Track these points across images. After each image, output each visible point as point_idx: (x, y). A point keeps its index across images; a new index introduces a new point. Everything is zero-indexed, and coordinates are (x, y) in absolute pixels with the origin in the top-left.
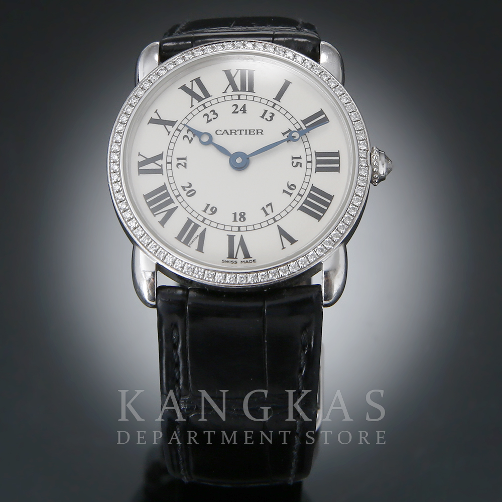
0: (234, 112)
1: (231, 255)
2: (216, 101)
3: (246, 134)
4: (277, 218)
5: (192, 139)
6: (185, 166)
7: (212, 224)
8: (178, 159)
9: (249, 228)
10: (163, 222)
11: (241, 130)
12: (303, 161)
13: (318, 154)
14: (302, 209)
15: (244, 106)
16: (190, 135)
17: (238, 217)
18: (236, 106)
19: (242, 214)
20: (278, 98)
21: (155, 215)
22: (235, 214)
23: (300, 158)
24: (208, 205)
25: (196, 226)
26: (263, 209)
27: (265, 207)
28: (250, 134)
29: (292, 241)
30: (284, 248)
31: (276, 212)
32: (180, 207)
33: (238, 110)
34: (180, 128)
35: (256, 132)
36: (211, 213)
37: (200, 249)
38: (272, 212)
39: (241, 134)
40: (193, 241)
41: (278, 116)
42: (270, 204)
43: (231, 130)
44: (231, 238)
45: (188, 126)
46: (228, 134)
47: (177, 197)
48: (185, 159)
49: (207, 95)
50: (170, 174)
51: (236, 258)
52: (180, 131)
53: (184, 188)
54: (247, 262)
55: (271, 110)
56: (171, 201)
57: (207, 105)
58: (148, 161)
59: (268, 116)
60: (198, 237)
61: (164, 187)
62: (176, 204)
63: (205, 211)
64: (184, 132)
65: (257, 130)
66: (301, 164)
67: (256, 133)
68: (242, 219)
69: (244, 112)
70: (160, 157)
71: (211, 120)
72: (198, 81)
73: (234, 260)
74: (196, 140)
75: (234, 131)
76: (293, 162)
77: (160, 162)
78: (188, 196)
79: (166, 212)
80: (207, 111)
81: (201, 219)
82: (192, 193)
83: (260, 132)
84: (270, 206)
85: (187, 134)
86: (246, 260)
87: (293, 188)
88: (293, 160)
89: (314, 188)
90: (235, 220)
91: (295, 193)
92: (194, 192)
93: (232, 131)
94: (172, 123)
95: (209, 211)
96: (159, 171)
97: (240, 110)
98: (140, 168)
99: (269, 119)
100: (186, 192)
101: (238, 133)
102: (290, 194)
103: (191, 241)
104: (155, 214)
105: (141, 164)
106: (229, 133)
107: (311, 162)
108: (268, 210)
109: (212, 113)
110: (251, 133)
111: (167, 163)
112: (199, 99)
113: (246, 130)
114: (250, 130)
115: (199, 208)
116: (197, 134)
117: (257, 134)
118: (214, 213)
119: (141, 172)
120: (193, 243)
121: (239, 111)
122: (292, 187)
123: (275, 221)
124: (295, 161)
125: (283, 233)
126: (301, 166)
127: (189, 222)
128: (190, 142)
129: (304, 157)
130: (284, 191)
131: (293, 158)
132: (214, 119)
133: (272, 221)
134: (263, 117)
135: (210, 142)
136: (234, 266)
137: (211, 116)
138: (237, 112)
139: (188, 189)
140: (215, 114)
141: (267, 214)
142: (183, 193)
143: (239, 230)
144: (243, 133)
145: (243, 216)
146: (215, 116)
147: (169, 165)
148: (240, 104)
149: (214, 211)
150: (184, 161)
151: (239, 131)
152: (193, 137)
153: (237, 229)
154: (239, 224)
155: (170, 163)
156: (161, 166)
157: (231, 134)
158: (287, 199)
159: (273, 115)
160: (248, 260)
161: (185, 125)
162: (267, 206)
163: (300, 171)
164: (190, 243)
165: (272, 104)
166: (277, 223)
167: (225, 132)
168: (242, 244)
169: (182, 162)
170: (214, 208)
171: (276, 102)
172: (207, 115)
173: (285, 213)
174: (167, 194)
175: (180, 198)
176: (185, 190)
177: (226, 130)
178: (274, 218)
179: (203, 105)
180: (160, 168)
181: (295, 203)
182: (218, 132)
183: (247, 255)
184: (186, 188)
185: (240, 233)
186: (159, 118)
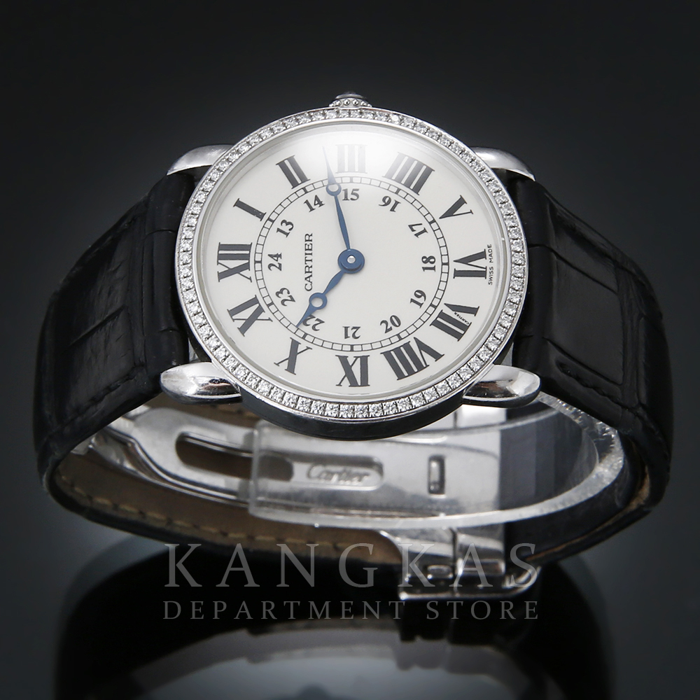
0: (280, 268)
1: (481, 274)
2: (263, 291)
3: (311, 254)
4: (430, 219)
5: (317, 320)
6: (357, 328)
7: (439, 294)
8: (346, 337)
9: (444, 252)
10: (437, 356)
11: (306, 261)
12: (350, 187)
13: (341, 169)
14: (417, 190)
15: (271, 256)
16: (312, 322)
17: (428, 265)
18: (270, 266)
19: (424, 260)
20: (260, 215)
21: (427, 366)
22: (424, 269)
23: (346, 190)
24: (412, 300)
25: (442, 315)
26: (417, 235)
27: (415, 233)
28: (311, 250)
29: (461, 202)
30: (471, 212)
31: (422, 220)
32: (416, 335)
33: (276, 263)
34: (302, 335)
35: (308, 243)
36: (423, 297)
37: (473, 311)
38: (421, 224)
39: (311, 260)
40: (463, 320)
41: (286, 216)
42: (411, 227)
43: (306, 272)
44: (458, 274)
45: (299, 324)
46: (311, 276)
47: (400, 339)
48: (346, 328)
49: (254, 301)
50: (368, 347)
51: (486, 268)
52: (306, 334)
53: (387, 331)
54: (490, 255)
55: (277, 224)
56: (407, 346)
57: (269, 302)
58: (349, 374)
59: (285, 228)
60: (458, 313)
61: (387, 355)
62: (411, 339)
63: (421, 305)
64: (308, 330)
65: (306, 241)
66: (354, 190)
68: (432, 260)
69: (279, 256)
70: (343, 360)
71: (291, 296)
72: (233, 312)
73: (488, 271)
74: (318, 315)
75: (307, 268)
76: (352, 199)
77: (351, 361)
78: (400, 325)
79: (422, 352)
80: (277, 301)
81: (432, 309)
82: (396, 321)
83: (308, 238)
84: (413, 227)
85: (311, 326)
86: (488, 257)
87: (387, 199)
88: (349, 198)
89: (389, 176)
90: (434, 269)
91: (394, 197)
92: (393, 318)
93: (307, 270)
94: (295, 345)
95: (421, 300)
96: (364, 360)
97: (277, 261)
98: (359, 384)
99: (290, 226)
100: (393, 327)
101: (309, 264)
102: (397, 203)
103: (464, 322)
104: (425, 366)
105: (353, 383)
106: (310, 274)
108: (418, 229)
109: (280, 295)
110: (310, 248)
111: (352, 350)
112: (260, 310)
113: (306, 254)
114: (306, 250)
115: (416, 311)
116: (310, 313)
117: (311, 241)
118: (423, 294)
119: (365, 382)
120: (465, 319)
121: (279, 262)
122: (386, 201)
125: (450, 213)
126: (358, 190)
127: (436, 324)
128: (322, 322)
129: (344, 186)
130: (392, 210)
131: (346, 199)
132: (289, 293)
133: (434, 225)
134: (287, 234)
135: (323, 296)
136: (495, 271)
137: (285, 296)
138: (280, 265)
139: (390, 325)
140: (281, 291)
141: (425, 231)
142: (396, 330)
143: (447, 264)
144: (309, 257)
145: (427, 260)
146: (285, 292)
147: (355, 348)
148: (267, 261)
149: (420, 294)
150: (349, 329)
152: (315, 319)
153: (445, 267)
154: (438, 264)
155: (352, 346)
156: (357, 357)
157: (311, 272)
158: (404, 206)
159: (284, 221)
160: (488, 254)
161: (297, 328)
162: (413, 230)
163: (364, 190)
164: (465, 323)
165: (269, 223)
166: (437, 219)
167: (308, 279)
168: (465, 261)
169: (350, 333)
170: (417, 293)
171: (265, 218)
172: (283, 302)
173: (422, 210)
174: (397, 350)
175: (402, 335)
176: (391, 329)
177: (306, 279)
178: (430, 223)
179: (268, 305)
180: (359, 359)
181: (408, 198)
182: (308, 288)
183: (482, 255)
184: (389, 327)
185: (451, 263)
186: (287, 361)
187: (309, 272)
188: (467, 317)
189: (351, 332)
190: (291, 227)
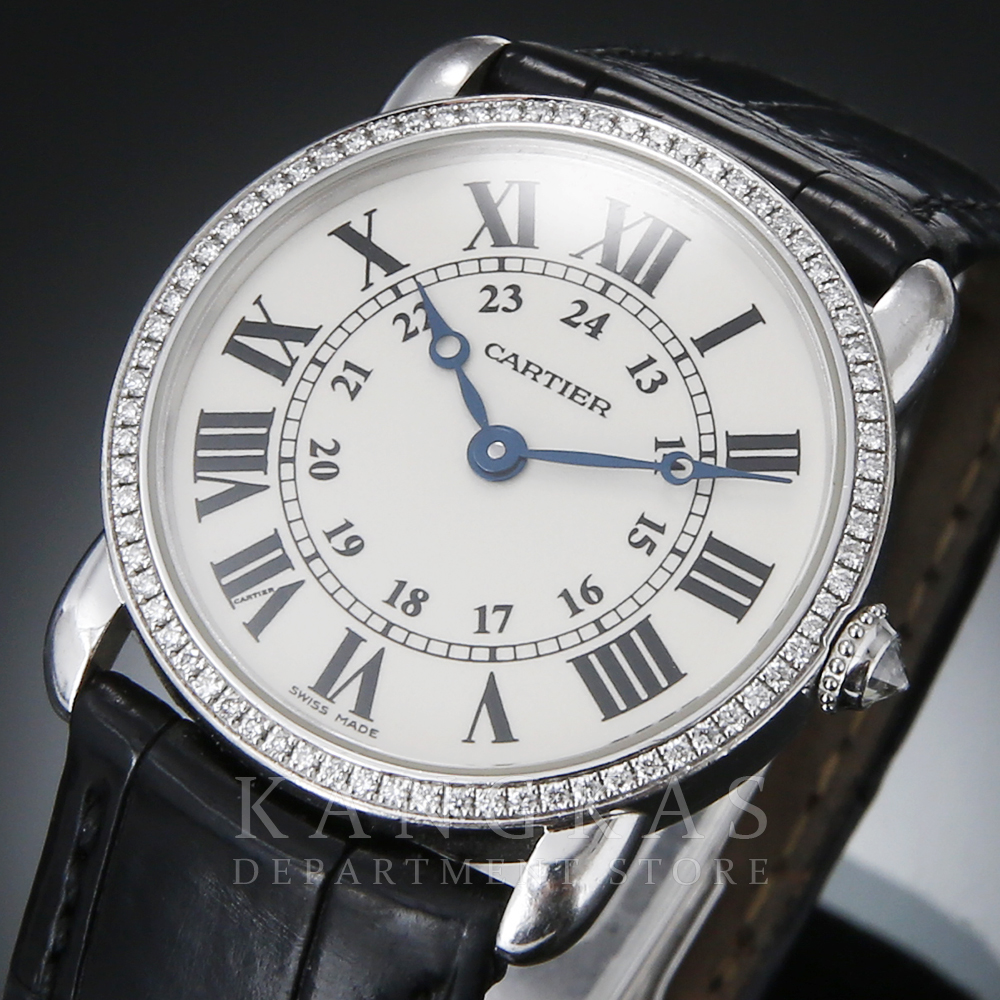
0: (567, 321)
1: (325, 684)
2: (538, 267)
3: (562, 393)
4: (500, 654)
5: (416, 332)
6: (353, 395)
7: (328, 581)
8: (348, 365)
9: (413, 641)
10: (206, 507)
11: (554, 376)
12: (663, 543)
13: (713, 545)
14: (582, 664)
15: (604, 318)
16: (418, 319)
17: (405, 596)
18: (584, 307)
19: (420, 595)
20: (706, 343)
21: (197, 479)
22: (402, 584)
23: (661, 530)
24: (348, 525)
25: (283, 564)
26: (482, 610)
27: (489, 610)
28: (571, 398)
29: (503, 733)
30: (469, 740)
31: (510, 636)
32: (272, 495)
33: (582, 319)
34: (403, 288)
35: (590, 400)
36: (343, 548)
37: (256, 627)
38: (501, 631)
39: (548, 386)
40: (249, 597)
41: (674, 387)
42: (508, 609)
43: (529, 363)
44: (352, 641)
45: (424, 295)
46: (515, 369)
47: (282, 460)
48: (366, 374)
49: (527, 240)
50: (302, 394)
51: (331, 700)
52: (399, 296)
53: (314, 447)
54: (353, 724)
55: (665, 364)
56: (260, 464)
57: (509, 264)
58: (268, 330)
59: (647, 376)
60: (270, 595)
61: (265, 419)
62: (270, 478)
63: (330, 535)
64: (406, 305)
65: (597, 399)
66: (653, 546)
67: (589, 405)
68: (410, 609)
69: (595, 332)
70: (305, 335)
71: (495, 309)
72: (527, 190)
73: (323, 702)
74: (425, 337)
75: (537, 370)
76: (635, 531)
77: (295, 347)
78: (311, 474)
79: (230, 486)
80: (500, 281)
81: (308, 551)
82: (325, 472)
83: (600, 406)
84: (503, 613)
85: (410, 313)
86: (353, 718)
87: (594, 597)
88: (640, 526)
89: (645, 628)
90: (391, 601)
91: (591, 612)
92: (333, 470)
93: (532, 367)
94: (391, 265)
95: (339, 541)
96: (281, 372)
97: (587, 324)
98: (237, 337)
99: (646, 385)
100: (316, 460)
101: (544, 379)
102: (576, 611)
103: (244, 595)
104: (200, 474)
105: (245, 328)
106: (521, 369)
107: (683, 555)
108: (494, 620)
109: (511, 292)
110: (577, 398)
111: (314, 361)
112: (501, 239)
113: (568, 384)
114: (578, 388)
115: (321, 520)
116: (438, 327)
117: (591, 408)
118: (349, 552)
119: (234, 348)
120: (250, 601)
121: (582, 325)
122: (593, 594)
123: (493, 659)
124: (644, 531)
125: (492, 699)
126: (649, 552)
127: (273, 542)
128: (408, 336)
129: (672, 531)
130: (565, 594)
131: (643, 520)
132: (505, 310)
133: (485, 654)
134: (633, 371)
135: (457, 364)
136: (315, 714)
137: (504, 299)
138: (575, 325)
139: (323, 457)
140: (516, 298)
141: (482, 629)
142: (305, 460)
143: (385, 633)
144: (557, 385)
145: (418, 600)
146: (512, 305)
147: (315, 369)
148: (598, 307)
149: (354, 546)
150: (360, 379)
151: (550, 376)
152: (420, 329)
153: (380, 625)
154: (395, 615)
155: (323, 365)
156: (294, 361)
157: (523, 373)
158: (560, 619)
159: (664, 380)
160: (360, 721)
161: (421, 288)
163: (641, 564)
164: (239, 597)
165: (677, 351)
166: (492, 667)
167: (512, 359)
168: (372, 671)
169: (353, 377)
170: (358, 542)
171: (693, 351)
172: (493, 290)
173: (531, 651)
174: (262, 441)
175: (287, 468)
176: (314, 454)
177: (515, 356)
178: (493, 650)
179: (502, 260)
180: (289, 364)
181: (574, 639)
182: (493, 351)
183: (364, 707)
184: (319, 451)
185: (382, 642)
186: (365, 235)
187: (526, 369)
188: (251, 608)
189: (354, 379)
190: (645, 387)
